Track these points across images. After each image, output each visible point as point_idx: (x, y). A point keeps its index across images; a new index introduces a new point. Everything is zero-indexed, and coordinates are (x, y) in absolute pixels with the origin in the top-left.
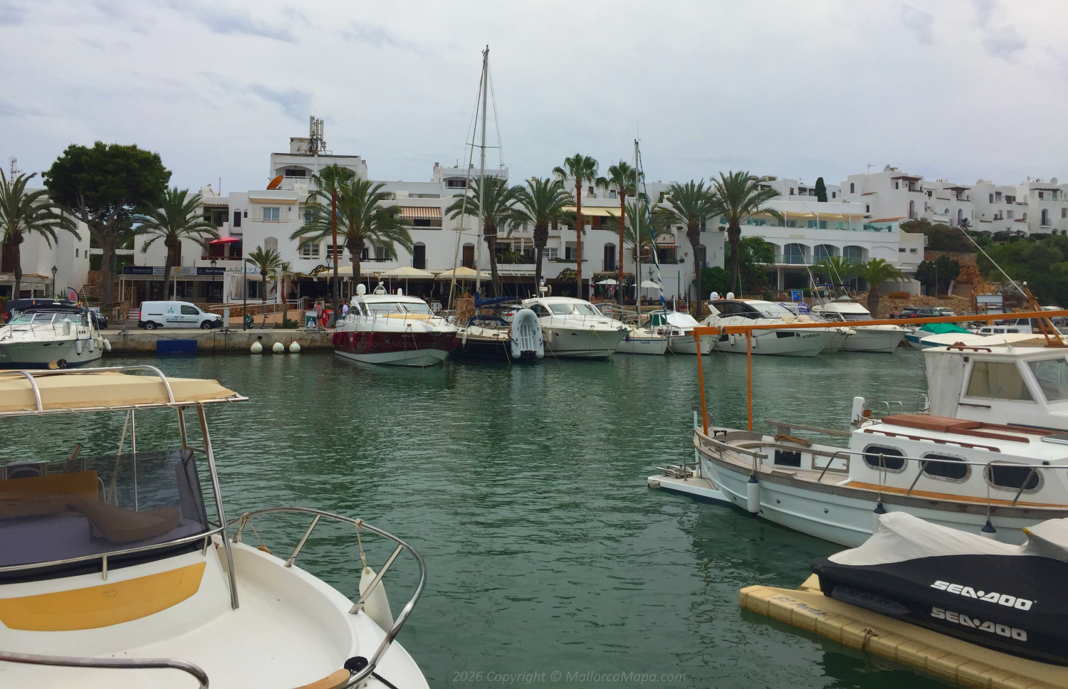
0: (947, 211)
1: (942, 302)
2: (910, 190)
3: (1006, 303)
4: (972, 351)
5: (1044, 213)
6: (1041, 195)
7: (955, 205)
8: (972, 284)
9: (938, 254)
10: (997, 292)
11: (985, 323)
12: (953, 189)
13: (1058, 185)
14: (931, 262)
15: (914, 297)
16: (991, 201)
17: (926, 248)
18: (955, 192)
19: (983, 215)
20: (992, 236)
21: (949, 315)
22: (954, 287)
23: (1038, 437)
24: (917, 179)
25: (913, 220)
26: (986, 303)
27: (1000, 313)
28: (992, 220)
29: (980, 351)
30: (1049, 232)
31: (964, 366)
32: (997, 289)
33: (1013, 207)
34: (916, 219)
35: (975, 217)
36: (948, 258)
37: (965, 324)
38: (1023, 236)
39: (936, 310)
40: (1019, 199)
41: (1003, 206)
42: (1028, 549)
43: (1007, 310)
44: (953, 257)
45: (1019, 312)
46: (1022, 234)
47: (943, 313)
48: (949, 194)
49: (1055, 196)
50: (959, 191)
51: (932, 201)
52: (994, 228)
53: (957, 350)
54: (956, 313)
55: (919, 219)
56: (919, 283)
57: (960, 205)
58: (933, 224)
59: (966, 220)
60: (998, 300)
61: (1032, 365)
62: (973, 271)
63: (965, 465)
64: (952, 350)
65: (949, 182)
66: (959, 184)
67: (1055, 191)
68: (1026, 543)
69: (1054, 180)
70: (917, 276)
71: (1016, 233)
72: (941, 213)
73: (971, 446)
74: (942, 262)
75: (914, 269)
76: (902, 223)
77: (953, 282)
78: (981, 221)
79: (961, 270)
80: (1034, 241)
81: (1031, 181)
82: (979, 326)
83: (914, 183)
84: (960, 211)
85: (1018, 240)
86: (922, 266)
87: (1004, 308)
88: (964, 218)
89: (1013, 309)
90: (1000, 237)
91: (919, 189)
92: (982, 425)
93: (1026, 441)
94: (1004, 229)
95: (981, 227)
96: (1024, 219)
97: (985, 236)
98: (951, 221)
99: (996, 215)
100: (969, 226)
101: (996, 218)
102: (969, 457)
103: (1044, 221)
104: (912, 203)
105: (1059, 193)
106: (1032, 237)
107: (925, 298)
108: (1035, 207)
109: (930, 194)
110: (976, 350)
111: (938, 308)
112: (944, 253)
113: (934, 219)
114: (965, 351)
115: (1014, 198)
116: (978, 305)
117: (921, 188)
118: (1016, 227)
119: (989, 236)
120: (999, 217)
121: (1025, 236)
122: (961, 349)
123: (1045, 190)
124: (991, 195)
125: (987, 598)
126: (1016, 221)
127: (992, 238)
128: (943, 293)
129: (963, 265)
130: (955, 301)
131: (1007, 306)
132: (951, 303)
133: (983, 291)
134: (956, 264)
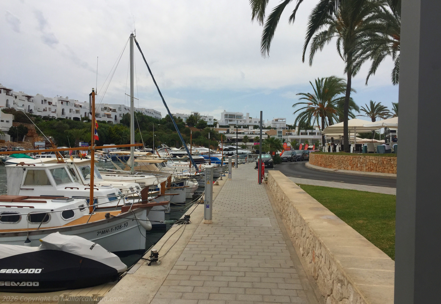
0: (23, 105)
1: (20, 144)
2: (7, 95)
3: (47, 145)
4: (27, 166)
5: (63, 110)
6: (62, 103)
7: (27, 103)
8: (33, 137)
9: (19, 124)
10: (43, 141)
11: (38, 154)
12: (26, 96)
13: (68, 99)
14: (15, 127)
15: (7, 142)
16: (42, 103)
17: (13, 121)
18: (27, 98)
19: (39, 109)
20: (42, 117)
21: (23, 150)
22: (25, 138)
23: (50, 200)
24: (10, 90)
25: (8, 108)
26: (38, 145)
27: (44, 149)
28: (42, 111)
29: (30, 166)
30: (65, 117)
31: (23, 172)
32: (43, 140)
33: (51, 106)
34: (9, 108)
35: (35, 109)
36: (23, 126)
37: (29, 154)
38: (54, 119)
39: (17, 148)
40: (54, 103)
41: (47, 106)
42: (41, 247)
43: (47, 148)
44: (25, 125)
45: (51, 149)
46: (54, 118)
47: (20, 149)
48: (24, 98)
49: (67, 104)
50: (29, 97)
51: (17, 101)
52: (43, 114)
53: (21, 166)
54: (26, 149)
55: (11, 108)
56: (10, 136)
57: (29, 103)
58: (17, 110)
59: (32, 110)
60: (44, 144)
61: (51, 171)
62: (34, 132)
63: (19, 215)
64: (19, 166)
65: (25, 93)
66: (29, 95)
67: (67, 102)
68: (41, 245)
69: (67, 97)
70: (9, 133)
71: (52, 117)
72: (21, 106)
73: (22, 207)
74: (20, 127)
75: (7, 130)
76: (2, 109)
77: (25, 136)
78: (38, 111)
79: (29, 131)
80: (59, 121)
81: (58, 97)
82: (35, 155)
83: (9, 92)
84: (29, 106)
85: (52, 120)
86: (11, 128)
87: (46, 147)
88: (31, 109)
89: (50, 148)
90: (45, 118)
91: (11, 95)
92: (28, 197)
93: (46, 202)
94: (47, 115)
95: (38, 114)
96: (55, 112)
97: (39, 118)
98: (25, 110)
99: (44, 109)
100: (33, 113)
101: (44, 110)
102: (20, 212)
103: (63, 113)
104: (7, 100)
105: (69, 103)
106: (58, 119)
107: (12, 142)
108: (59, 107)
109: (16, 97)
110: (29, 165)
111: (18, 147)
112: (22, 123)
113: (18, 108)
114: (24, 166)
115: (52, 103)
116: (35, 146)
117: (12, 94)
118: (52, 115)
119: (41, 118)
120: (45, 110)
121: (56, 119)
122: (22, 165)
123: (63, 101)
124: (42, 101)
125: (23, 272)
126: (52, 112)
127: (42, 118)
128: (20, 141)
129: (29, 129)
130: (26, 144)
131: (47, 146)
132: (23, 145)
133: (38, 140)
134: (27, 128)
